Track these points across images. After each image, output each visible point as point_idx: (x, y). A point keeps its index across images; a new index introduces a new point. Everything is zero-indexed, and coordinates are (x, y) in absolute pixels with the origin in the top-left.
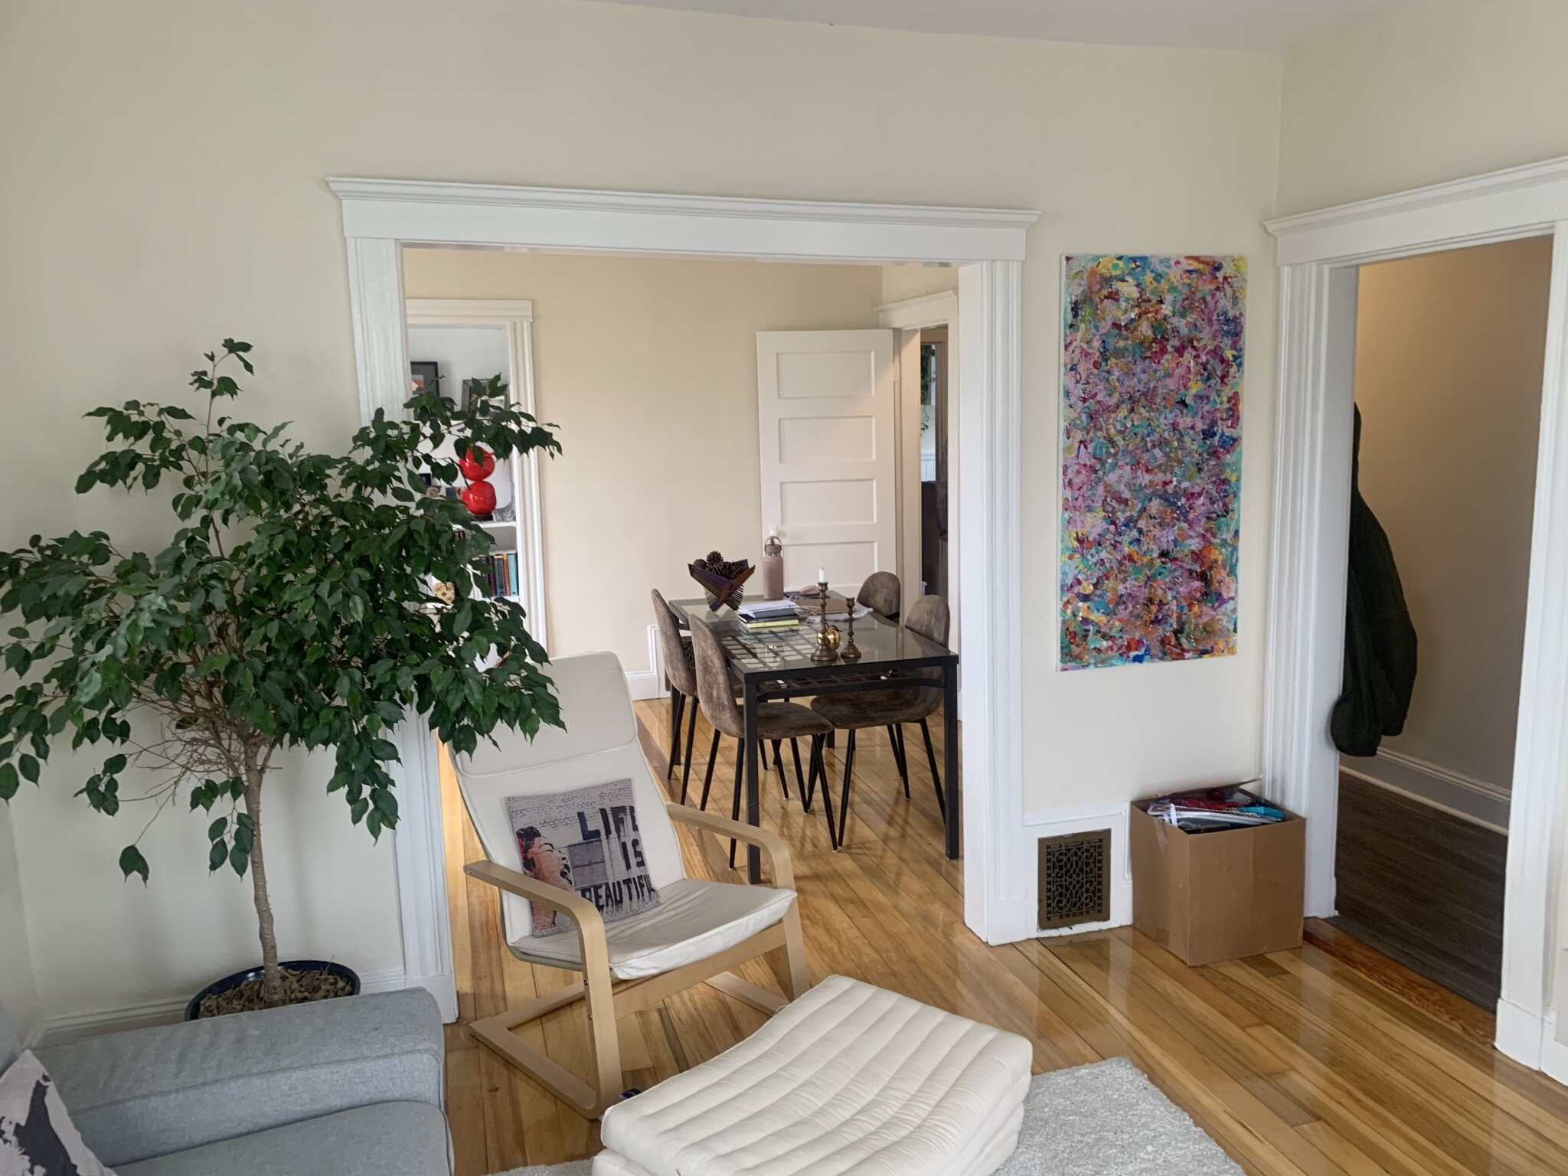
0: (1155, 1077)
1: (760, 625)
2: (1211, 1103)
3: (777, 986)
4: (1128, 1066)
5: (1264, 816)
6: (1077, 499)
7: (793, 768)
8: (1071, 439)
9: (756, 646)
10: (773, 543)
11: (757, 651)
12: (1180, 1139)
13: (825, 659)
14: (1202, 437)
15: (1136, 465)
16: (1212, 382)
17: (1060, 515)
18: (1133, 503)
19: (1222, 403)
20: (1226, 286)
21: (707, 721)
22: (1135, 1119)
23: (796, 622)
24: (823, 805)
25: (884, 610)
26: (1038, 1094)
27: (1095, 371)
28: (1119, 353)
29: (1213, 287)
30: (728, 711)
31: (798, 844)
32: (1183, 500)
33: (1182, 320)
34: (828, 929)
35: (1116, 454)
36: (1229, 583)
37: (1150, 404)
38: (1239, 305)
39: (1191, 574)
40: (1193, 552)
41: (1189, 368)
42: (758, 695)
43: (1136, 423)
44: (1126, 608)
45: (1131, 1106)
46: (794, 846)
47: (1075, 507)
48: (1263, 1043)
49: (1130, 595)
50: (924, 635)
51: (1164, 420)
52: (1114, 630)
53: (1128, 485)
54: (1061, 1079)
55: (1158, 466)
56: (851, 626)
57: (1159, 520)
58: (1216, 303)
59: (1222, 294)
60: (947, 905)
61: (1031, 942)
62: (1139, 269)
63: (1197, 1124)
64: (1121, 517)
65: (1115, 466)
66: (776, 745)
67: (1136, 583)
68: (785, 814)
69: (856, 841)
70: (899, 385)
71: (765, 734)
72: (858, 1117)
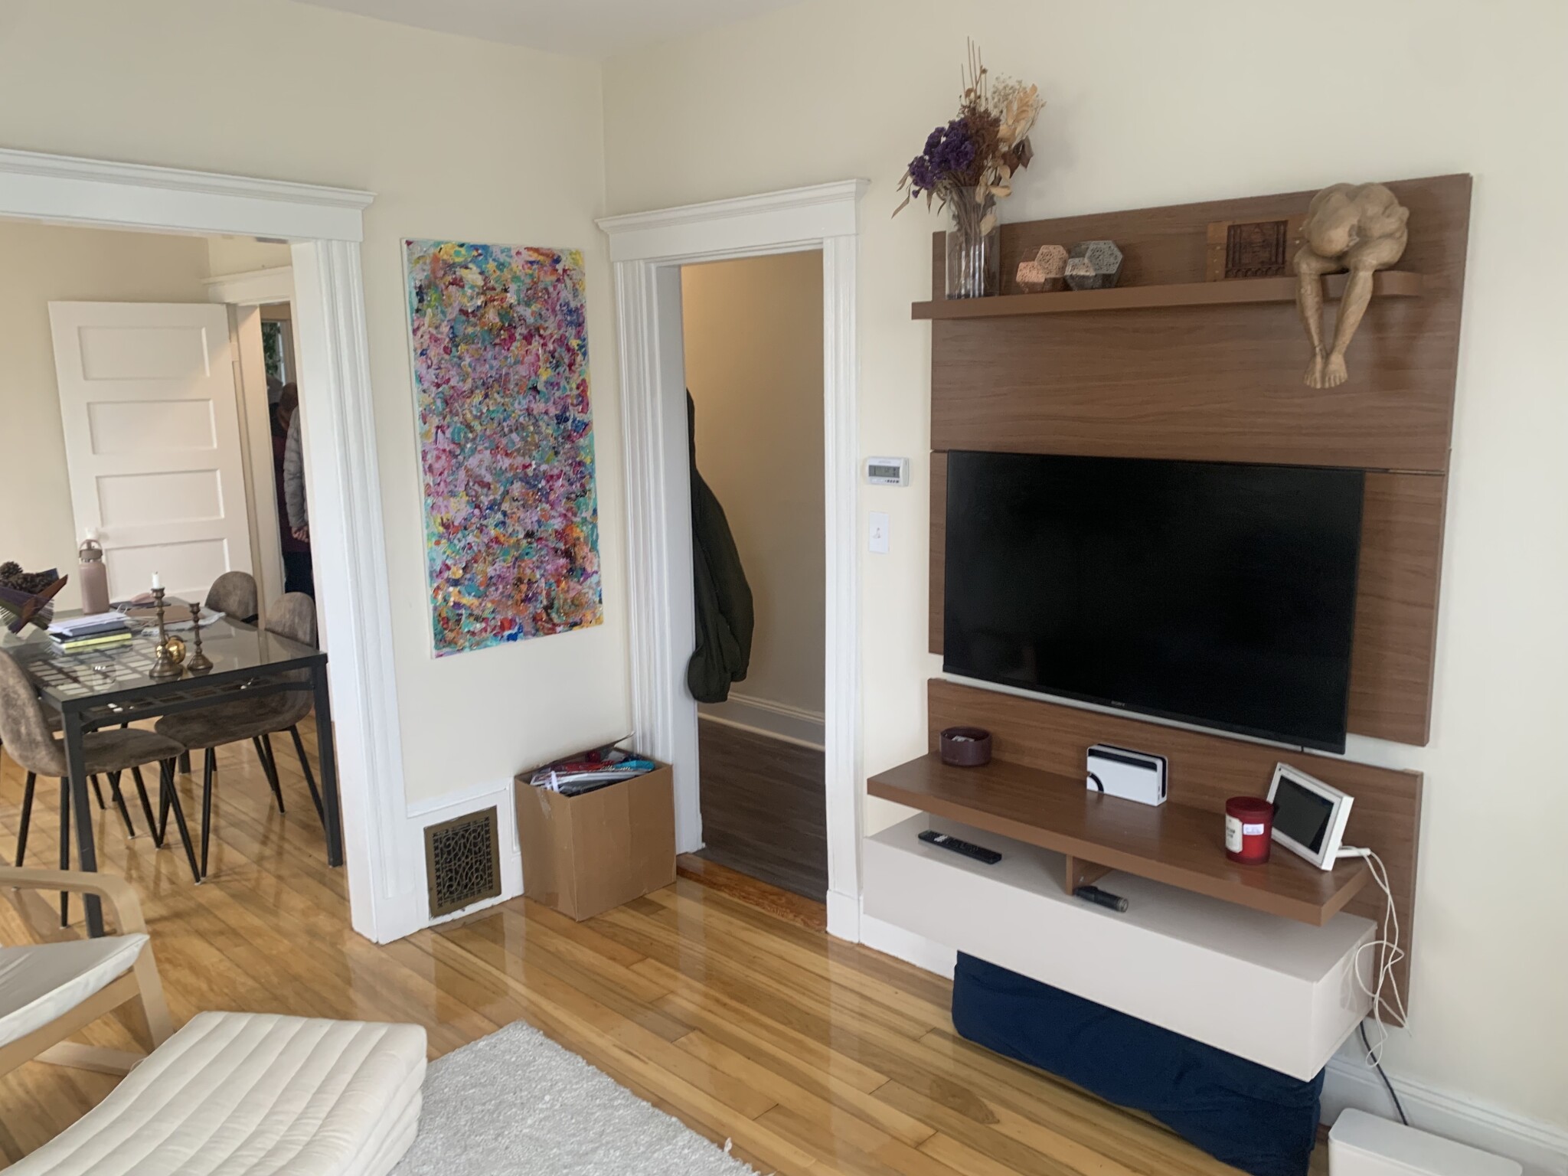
0: (552, 1032)
1: (80, 643)
2: (603, 1042)
3: (134, 1043)
4: (524, 1028)
5: (636, 768)
6: (439, 484)
7: (139, 802)
8: (427, 424)
9: (77, 668)
10: (90, 548)
11: (79, 674)
12: (574, 1081)
13: (168, 674)
14: (556, 421)
15: (495, 449)
16: (561, 369)
17: (423, 501)
18: (496, 488)
19: (571, 389)
20: (566, 277)
21: (17, 765)
22: (532, 1075)
23: (129, 636)
24: (179, 836)
25: (239, 614)
26: (437, 1077)
27: (447, 357)
28: (469, 340)
29: (554, 278)
30: (43, 748)
31: (151, 885)
32: (543, 483)
33: (527, 308)
34: (195, 969)
35: (474, 439)
36: (592, 559)
37: (504, 389)
38: (580, 297)
39: (556, 552)
40: (556, 532)
41: (538, 355)
42: (83, 724)
43: (491, 409)
44: (497, 589)
45: (529, 1064)
46: (147, 888)
47: (437, 493)
48: (646, 976)
49: (499, 576)
50: (288, 636)
51: (519, 405)
52: (487, 612)
53: (489, 469)
54: (460, 1057)
55: (516, 450)
56: (197, 635)
57: (522, 502)
58: (558, 293)
59: (563, 285)
60: (333, 914)
61: (425, 933)
62: (481, 257)
63: (589, 1063)
64: (485, 501)
65: (474, 451)
66: (115, 779)
67: (505, 565)
68: (133, 855)
69: (224, 868)
70: (238, 365)
71: (96, 767)
72: (239, 1153)
